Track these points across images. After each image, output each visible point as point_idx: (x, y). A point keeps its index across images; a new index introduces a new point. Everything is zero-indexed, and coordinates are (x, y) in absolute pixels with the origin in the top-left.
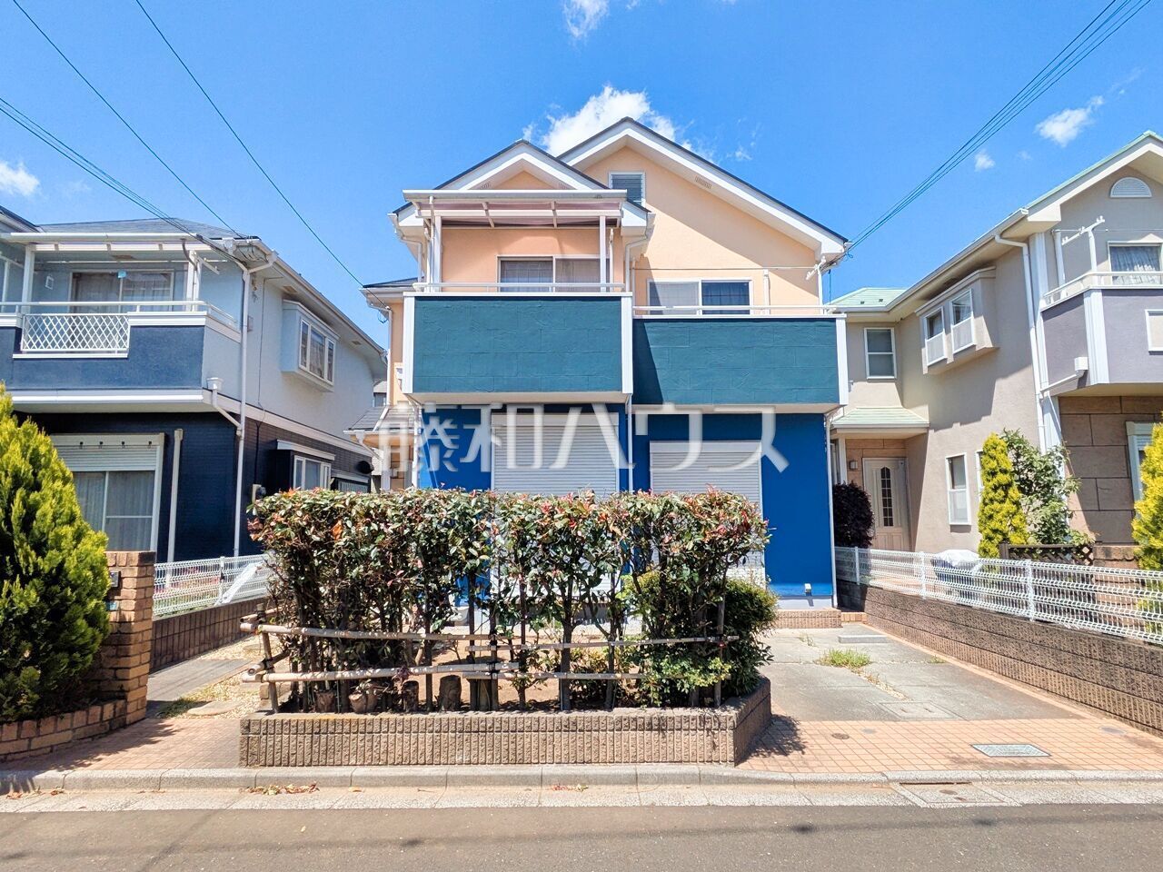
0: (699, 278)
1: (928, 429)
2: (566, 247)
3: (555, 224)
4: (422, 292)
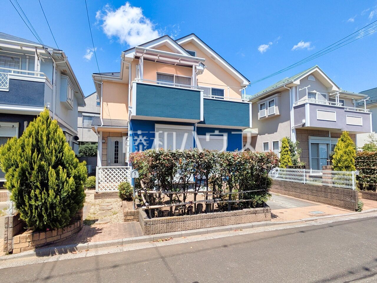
0: (211, 87)
1: (258, 135)
2: (178, 72)
3: (175, 64)
4: (138, 81)
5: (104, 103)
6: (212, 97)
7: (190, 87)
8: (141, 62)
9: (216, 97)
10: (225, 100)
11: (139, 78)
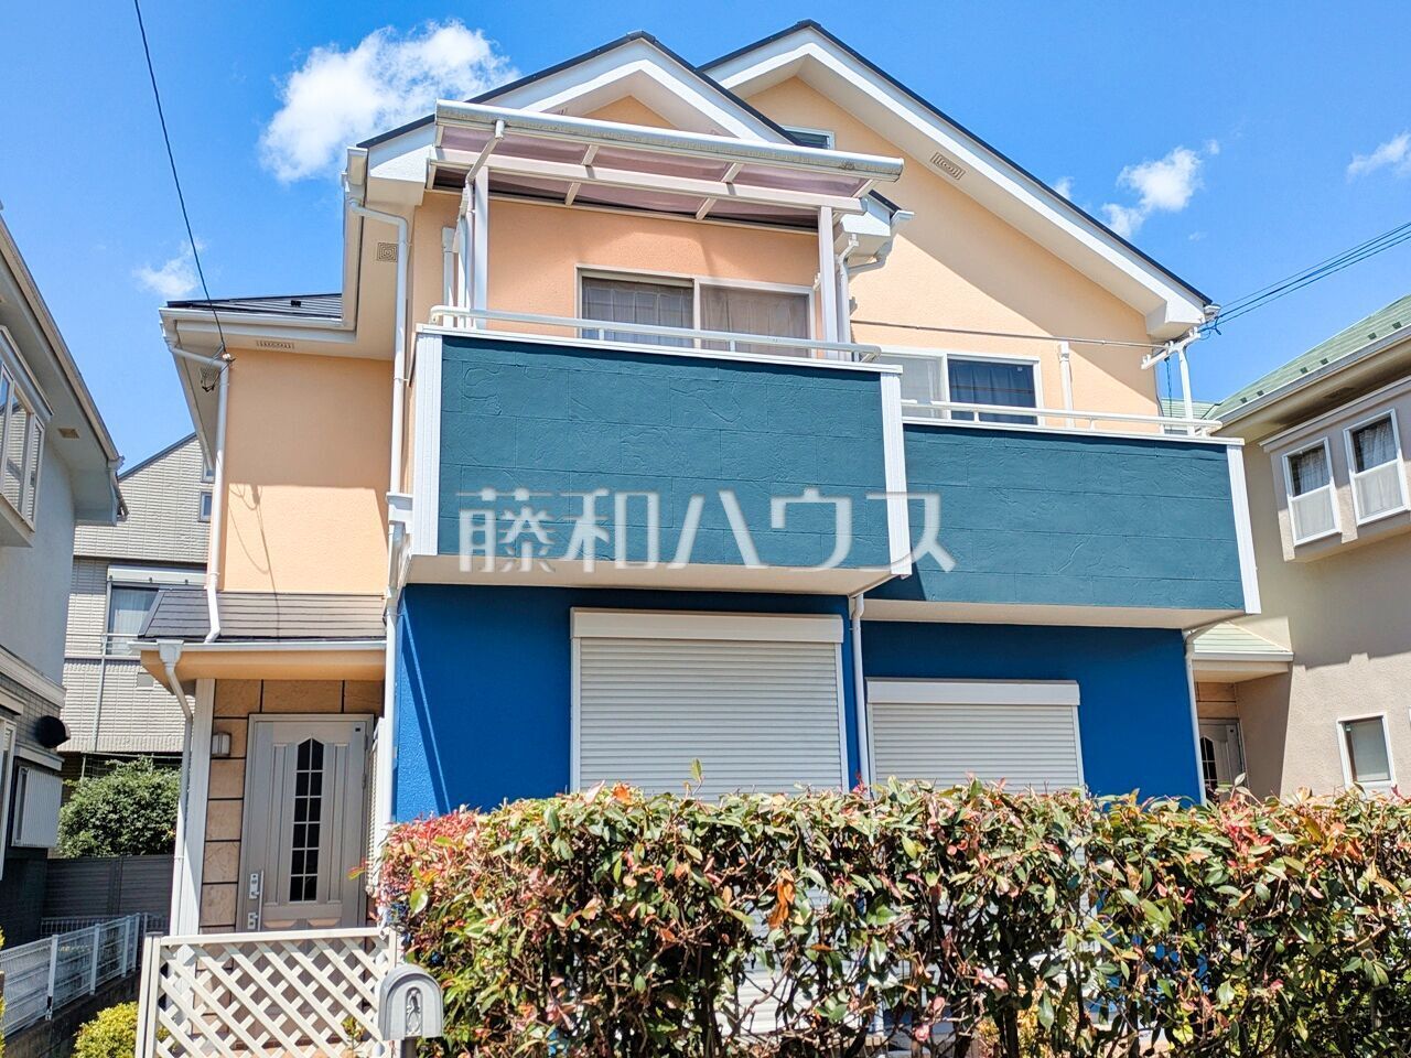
0: (943, 349)
1: (1290, 664)
2: (721, 263)
3: (701, 213)
4: (455, 325)
5: (232, 487)
6: (956, 415)
7: (806, 353)
8: (475, 204)
9: (980, 412)
10: (1042, 426)
11: (463, 307)
